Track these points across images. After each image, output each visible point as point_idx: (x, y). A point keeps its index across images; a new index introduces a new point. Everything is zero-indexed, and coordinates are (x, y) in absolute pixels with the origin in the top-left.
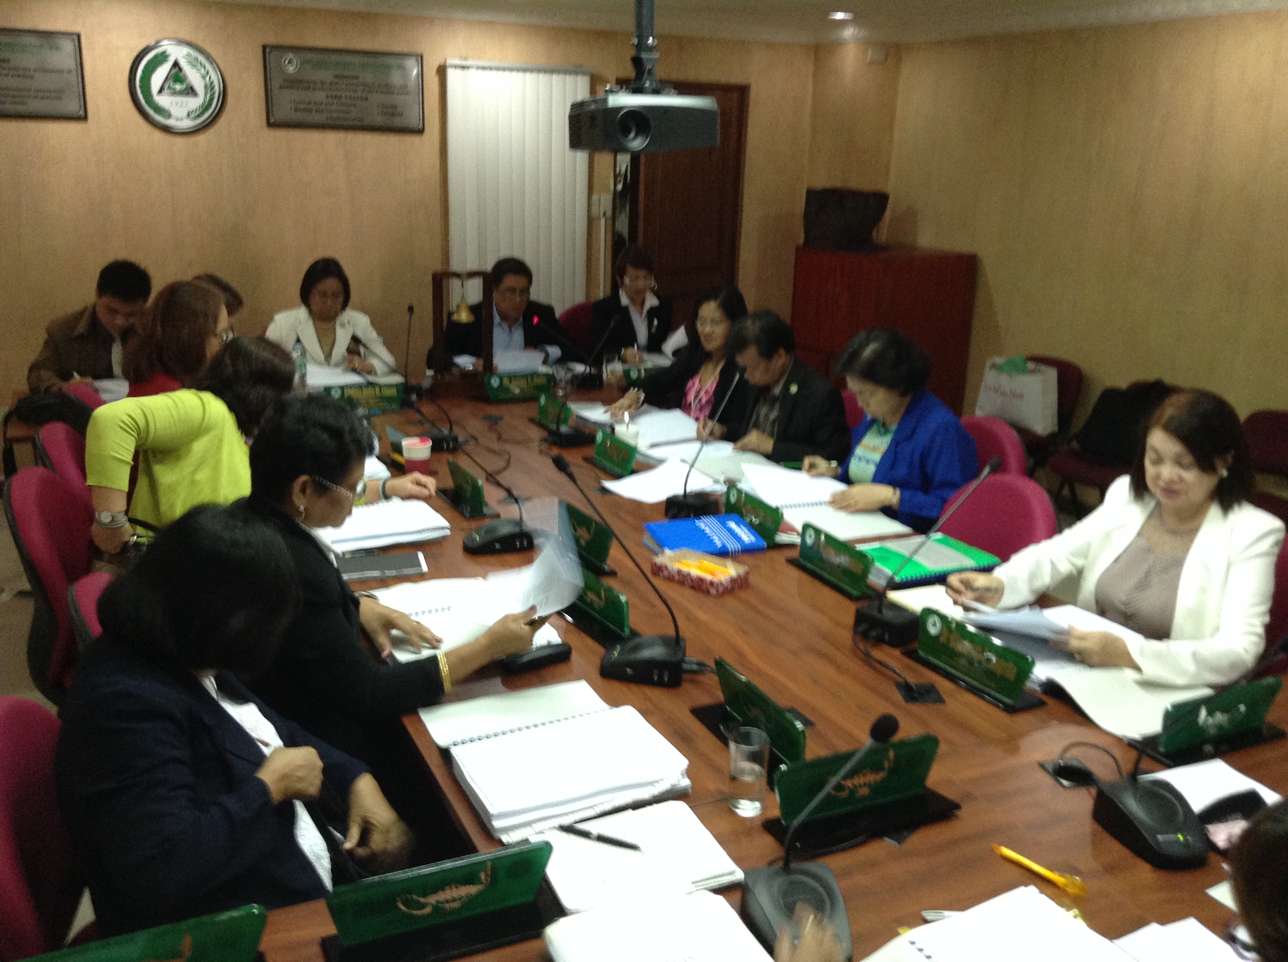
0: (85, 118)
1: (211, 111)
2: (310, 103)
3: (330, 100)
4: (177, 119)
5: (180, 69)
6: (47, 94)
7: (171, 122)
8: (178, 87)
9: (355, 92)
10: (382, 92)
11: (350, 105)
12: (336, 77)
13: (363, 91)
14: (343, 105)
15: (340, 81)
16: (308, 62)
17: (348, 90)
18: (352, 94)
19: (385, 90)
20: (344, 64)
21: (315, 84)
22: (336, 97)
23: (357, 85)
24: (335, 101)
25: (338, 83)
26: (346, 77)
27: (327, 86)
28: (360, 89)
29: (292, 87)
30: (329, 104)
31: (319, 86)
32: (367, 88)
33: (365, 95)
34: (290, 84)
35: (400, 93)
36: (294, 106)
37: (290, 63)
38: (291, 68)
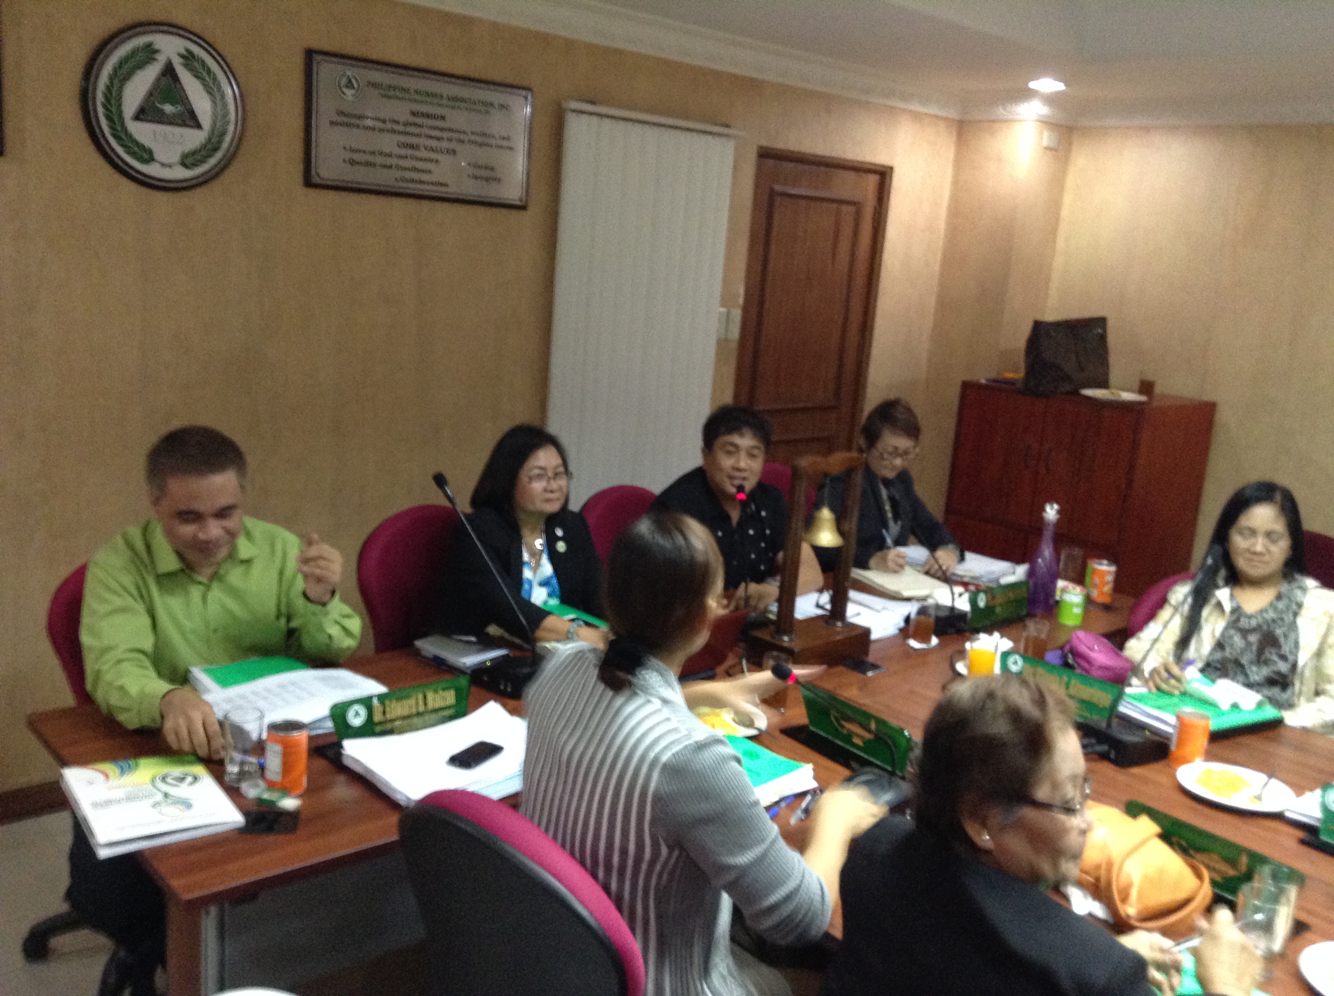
1: (219, 154)
2: (373, 153)
3: (403, 152)
4: (163, 165)
5: (176, 78)
7: (152, 170)
8: (168, 108)
9: (438, 139)
10: (475, 143)
11: (430, 160)
12: (414, 114)
13: (450, 140)
14: (421, 159)
15: (418, 120)
16: (375, 85)
17: (431, 137)
18: (434, 143)
19: (479, 139)
20: (428, 94)
21: (384, 122)
22: (412, 147)
23: (442, 129)
24: (409, 152)
25: (415, 124)
26: (428, 116)
27: (400, 128)
28: (445, 135)
29: (348, 125)
30: (401, 157)
31: (389, 126)
32: (455, 135)
33: (452, 146)
34: (345, 119)
35: (501, 147)
36: (348, 155)
37: (349, 84)
38: (349, 92)
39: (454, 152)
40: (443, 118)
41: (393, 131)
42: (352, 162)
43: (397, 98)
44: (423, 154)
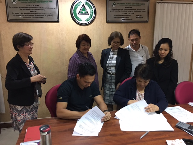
0: (58, 22)
1: (92, 19)
2: (118, 15)
3: (124, 14)
4: (83, 21)
5: (84, 7)
6: (49, 15)
7: (81, 22)
8: (83, 12)
9: (130, 11)
10: (138, 11)
11: (129, 15)
12: (126, 8)
13: (133, 11)
14: (127, 15)
15: (127, 9)
16: (118, 4)
17: (129, 11)
18: (130, 12)
19: (139, 10)
20: (128, 4)
21: (120, 10)
22: (125, 13)
23: (131, 10)
24: (125, 14)
25: (126, 9)
26: (128, 8)
27: (123, 10)
28: (132, 10)
29: (114, 11)
30: (123, 15)
31: (121, 10)
32: (134, 10)
33: (133, 12)
34: (113, 10)
35: (143, 11)
36: (114, 16)
37: (114, 4)
38: (114, 5)
39: (133, 13)
40: (131, 8)
41: (122, 11)
42: (114, 17)
43: (122, 5)
44: (127, 14)
